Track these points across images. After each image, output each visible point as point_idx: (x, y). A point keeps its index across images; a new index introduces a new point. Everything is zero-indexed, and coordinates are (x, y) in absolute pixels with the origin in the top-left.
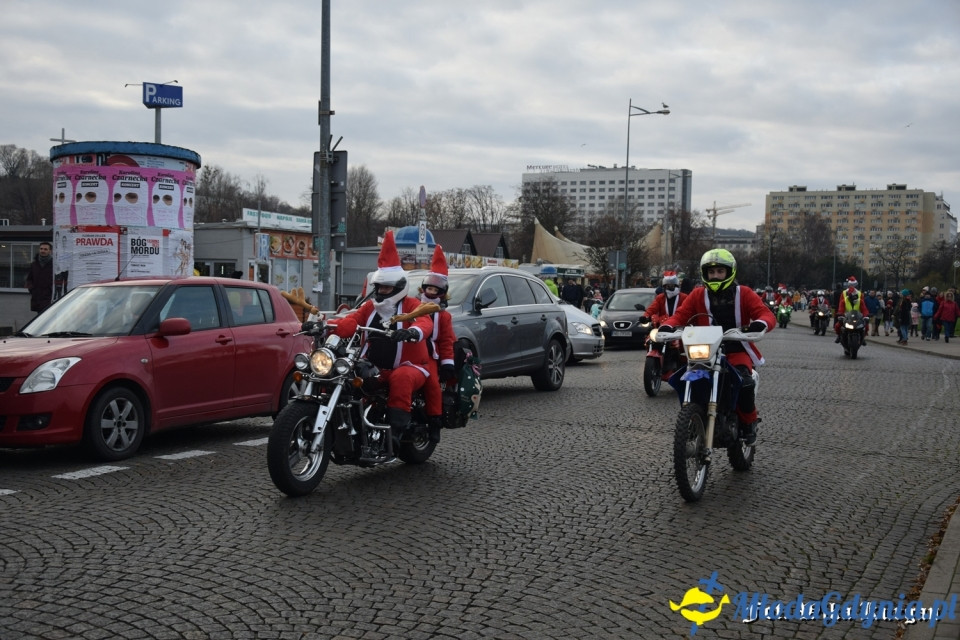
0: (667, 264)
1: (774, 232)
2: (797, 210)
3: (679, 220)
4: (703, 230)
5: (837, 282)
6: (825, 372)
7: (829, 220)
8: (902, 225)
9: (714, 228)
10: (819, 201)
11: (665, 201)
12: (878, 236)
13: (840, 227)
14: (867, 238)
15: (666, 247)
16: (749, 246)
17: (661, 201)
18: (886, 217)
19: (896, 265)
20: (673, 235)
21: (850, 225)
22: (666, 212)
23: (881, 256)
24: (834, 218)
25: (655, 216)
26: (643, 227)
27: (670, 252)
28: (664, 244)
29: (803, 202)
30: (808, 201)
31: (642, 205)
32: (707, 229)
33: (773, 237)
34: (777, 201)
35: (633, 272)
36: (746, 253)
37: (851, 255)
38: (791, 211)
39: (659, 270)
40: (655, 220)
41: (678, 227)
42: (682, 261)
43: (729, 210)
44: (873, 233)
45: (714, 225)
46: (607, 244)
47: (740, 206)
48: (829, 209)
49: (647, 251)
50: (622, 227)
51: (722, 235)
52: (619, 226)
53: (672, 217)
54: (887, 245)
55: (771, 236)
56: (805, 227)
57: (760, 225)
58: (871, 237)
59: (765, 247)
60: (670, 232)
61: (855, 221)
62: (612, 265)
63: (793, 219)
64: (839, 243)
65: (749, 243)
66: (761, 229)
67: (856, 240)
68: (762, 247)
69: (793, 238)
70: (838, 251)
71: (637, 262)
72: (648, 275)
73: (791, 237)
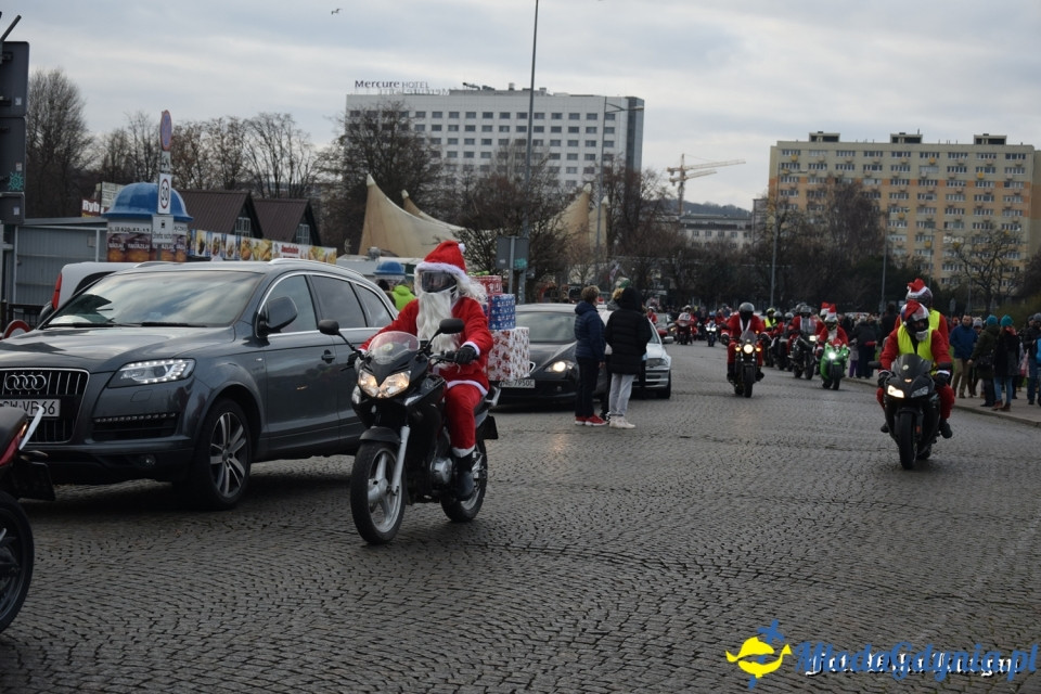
0: (596, 263)
1: (782, 212)
2: (823, 173)
3: (621, 185)
4: (661, 204)
7: (876, 193)
8: (997, 205)
9: (680, 201)
10: (860, 160)
11: (598, 151)
12: (958, 222)
13: (895, 205)
14: (940, 225)
15: (597, 233)
16: (740, 234)
17: (591, 150)
18: (971, 191)
19: (987, 273)
20: (609, 212)
21: (911, 203)
22: (598, 171)
23: (961, 256)
24: (885, 190)
25: (579, 177)
26: (558, 196)
27: (603, 241)
28: (593, 228)
29: (833, 160)
30: (841, 159)
31: (556, 156)
32: (668, 202)
33: (781, 220)
34: (788, 158)
35: (539, 274)
36: (735, 245)
37: (913, 254)
38: (813, 176)
39: (584, 273)
40: (579, 184)
41: (618, 197)
42: (624, 258)
43: (707, 171)
44: (950, 217)
45: (681, 195)
46: (495, 224)
47: (725, 164)
48: (877, 174)
49: (564, 240)
50: (521, 194)
51: (695, 215)
52: (515, 193)
53: (608, 180)
54: (973, 239)
55: (778, 217)
56: (836, 204)
57: (760, 198)
58: (946, 224)
59: (768, 236)
60: (605, 205)
61: (919, 196)
62: (503, 261)
63: (815, 189)
64: (892, 233)
65: (741, 229)
66: (762, 206)
67: (921, 229)
68: (763, 237)
69: (816, 222)
70: (890, 246)
71: (547, 257)
72: (566, 280)
73: (812, 221)
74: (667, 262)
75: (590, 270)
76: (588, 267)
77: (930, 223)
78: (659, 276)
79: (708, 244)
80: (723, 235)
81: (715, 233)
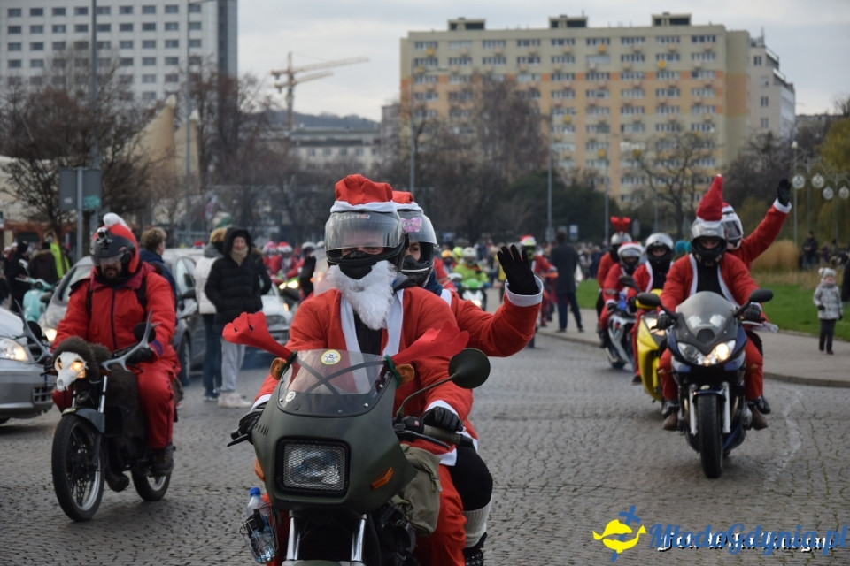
0: (189, 195)
1: (419, 120)
2: (467, 70)
3: (213, 96)
4: (266, 118)
5: (556, 226)
6: (545, 424)
7: (534, 92)
8: (684, 100)
9: (290, 113)
10: (513, 51)
11: (181, 53)
12: (638, 124)
13: (558, 107)
14: (615, 129)
15: (186, 159)
16: (367, 151)
17: (172, 52)
18: (652, 85)
19: (676, 186)
20: (200, 130)
21: (579, 102)
22: (183, 79)
23: (644, 167)
24: (546, 87)
25: (159, 88)
26: (133, 111)
27: (195, 168)
28: (181, 151)
29: (478, 52)
30: (489, 52)
31: (128, 62)
32: (274, 114)
33: (419, 130)
34: (423, 52)
36: (360, 166)
37: (583, 166)
38: (455, 74)
39: (173, 209)
40: (160, 96)
41: (210, 111)
42: (223, 188)
43: (322, 72)
44: (627, 118)
45: (290, 105)
46: (55, 152)
47: (344, 63)
48: (534, 67)
49: (146, 167)
50: (86, 113)
51: (309, 129)
52: (77, 111)
53: (198, 89)
54: (657, 144)
55: (414, 128)
56: (485, 109)
57: (390, 104)
58: (623, 127)
59: (403, 152)
60: (194, 122)
61: (588, 93)
62: (68, 200)
63: (458, 89)
64: (557, 141)
65: (368, 144)
66: (393, 114)
67: (593, 134)
68: (397, 153)
69: (461, 132)
70: (555, 158)
71: (124, 192)
72: (149, 219)
73: (457, 131)
74: (277, 190)
75: (181, 205)
76: (176, 202)
77: (603, 127)
78: (268, 209)
79: (327, 165)
80: (344, 153)
81: (335, 151)
